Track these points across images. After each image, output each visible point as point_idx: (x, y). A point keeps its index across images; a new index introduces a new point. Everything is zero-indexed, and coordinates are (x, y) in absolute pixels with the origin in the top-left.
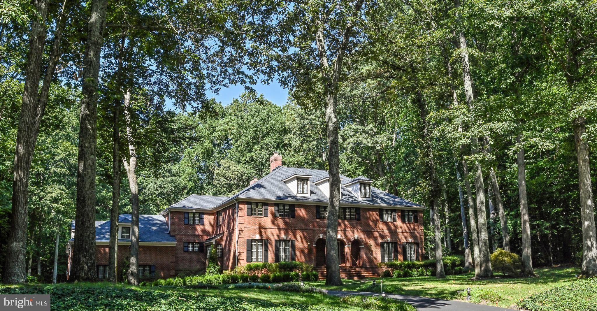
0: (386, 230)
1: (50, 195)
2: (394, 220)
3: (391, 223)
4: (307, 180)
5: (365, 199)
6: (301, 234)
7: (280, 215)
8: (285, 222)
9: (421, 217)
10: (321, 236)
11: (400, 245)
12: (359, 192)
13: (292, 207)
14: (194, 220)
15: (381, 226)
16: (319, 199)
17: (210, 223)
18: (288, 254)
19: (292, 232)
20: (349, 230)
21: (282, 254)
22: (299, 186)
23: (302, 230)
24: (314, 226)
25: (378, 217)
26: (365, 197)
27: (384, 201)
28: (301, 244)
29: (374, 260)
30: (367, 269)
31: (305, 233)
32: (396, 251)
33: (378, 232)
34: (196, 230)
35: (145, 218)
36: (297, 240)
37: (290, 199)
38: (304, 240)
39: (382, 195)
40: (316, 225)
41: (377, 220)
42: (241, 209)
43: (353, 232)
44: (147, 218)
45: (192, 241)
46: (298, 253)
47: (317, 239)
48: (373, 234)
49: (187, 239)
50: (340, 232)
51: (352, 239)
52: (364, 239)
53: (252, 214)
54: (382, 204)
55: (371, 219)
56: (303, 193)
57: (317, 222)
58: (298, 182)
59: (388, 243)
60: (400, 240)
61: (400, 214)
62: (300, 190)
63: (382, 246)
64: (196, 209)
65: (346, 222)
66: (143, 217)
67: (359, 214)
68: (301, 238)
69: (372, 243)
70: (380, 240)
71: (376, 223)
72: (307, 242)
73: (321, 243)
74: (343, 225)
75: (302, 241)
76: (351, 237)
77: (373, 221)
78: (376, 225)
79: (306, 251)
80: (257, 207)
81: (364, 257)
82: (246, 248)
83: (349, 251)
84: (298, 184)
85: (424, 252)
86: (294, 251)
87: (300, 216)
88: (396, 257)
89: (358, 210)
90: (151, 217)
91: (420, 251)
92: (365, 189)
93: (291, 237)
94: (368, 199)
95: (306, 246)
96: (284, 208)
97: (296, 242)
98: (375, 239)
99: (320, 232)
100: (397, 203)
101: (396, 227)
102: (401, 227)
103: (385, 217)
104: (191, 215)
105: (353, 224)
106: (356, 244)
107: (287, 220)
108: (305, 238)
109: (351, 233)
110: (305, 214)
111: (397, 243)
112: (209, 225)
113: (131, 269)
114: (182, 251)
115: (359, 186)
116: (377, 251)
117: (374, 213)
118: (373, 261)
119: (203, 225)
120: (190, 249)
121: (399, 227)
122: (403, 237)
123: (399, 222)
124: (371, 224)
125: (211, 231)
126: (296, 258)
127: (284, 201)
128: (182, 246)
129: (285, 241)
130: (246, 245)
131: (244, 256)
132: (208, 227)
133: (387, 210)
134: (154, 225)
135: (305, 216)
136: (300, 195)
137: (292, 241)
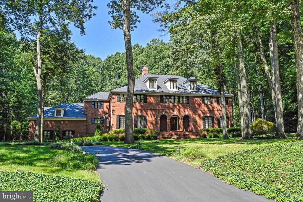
0: (206, 109)
1: (51, 96)
2: (212, 103)
3: (210, 105)
4: (156, 80)
5: (193, 91)
6: (151, 112)
7: (137, 101)
8: (141, 106)
9: (230, 101)
10: (164, 113)
11: (216, 119)
12: (190, 87)
13: (145, 96)
14: (98, 105)
15: (203, 107)
16: (162, 91)
17: (107, 107)
18: (143, 124)
19: (145, 111)
20: (182, 109)
21: (139, 124)
22: (151, 84)
23: (151, 110)
24: (159, 107)
25: (201, 102)
26: (193, 89)
27: (206, 92)
28: (150, 118)
29: (199, 128)
30: (193, 133)
31: (153, 112)
32: (213, 122)
33: (201, 110)
34: (99, 111)
35: (74, 105)
36: (148, 116)
37: (144, 91)
38: (153, 116)
39: (206, 88)
40: (160, 107)
41: (201, 104)
42: (113, 98)
43: (185, 111)
44: (75, 105)
45: (96, 117)
46: (149, 124)
47: (161, 115)
48: (197, 112)
49: (93, 116)
50: (176, 111)
51: (184, 115)
52: (191, 115)
53: (120, 101)
54: (204, 94)
55: (197, 102)
56: (153, 88)
57: (161, 105)
58: (150, 81)
59: (208, 117)
60: (216, 115)
61: (216, 99)
62: (151, 86)
63: (204, 119)
64: (98, 100)
65: (180, 105)
66: (73, 105)
67: (188, 100)
68: (151, 114)
69: (197, 118)
70: (202, 116)
71: (199, 105)
72: (154, 116)
73: (164, 118)
74: (178, 107)
75: (151, 117)
76: (183, 114)
77: (198, 104)
78: (200, 106)
79: (154, 123)
80: (123, 97)
81: (192, 126)
82: (116, 121)
83: (181, 122)
84: (150, 83)
85: (232, 122)
86: (146, 122)
87: (150, 102)
88: (213, 126)
89: (187, 97)
90: (78, 105)
91: (229, 122)
92: (193, 85)
93: (144, 114)
94: (195, 91)
95: (154, 119)
96: (140, 97)
97: (147, 117)
98: (199, 115)
99: (163, 111)
100: (214, 93)
101: (213, 108)
102: (217, 108)
103: (206, 101)
104: (96, 103)
105: (184, 106)
106: (186, 118)
107: (142, 104)
108: (153, 114)
109: (183, 111)
110: (153, 100)
111: (214, 117)
112: (106, 108)
113: (36, 133)
114: (90, 123)
115: (189, 83)
116: (200, 122)
117: (199, 99)
118: (197, 128)
119: (103, 108)
120: (96, 122)
121: (215, 107)
122: (218, 113)
123: (215, 105)
124: (196, 106)
125: (107, 111)
126: (147, 126)
127: (140, 93)
128: (91, 120)
129: (140, 116)
130: (116, 119)
131: (115, 125)
132: (106, 110)
133: (207, 97)
134: (77, 109)
135: (154, 102)
136: (151, 89)
137: (145, 116)
